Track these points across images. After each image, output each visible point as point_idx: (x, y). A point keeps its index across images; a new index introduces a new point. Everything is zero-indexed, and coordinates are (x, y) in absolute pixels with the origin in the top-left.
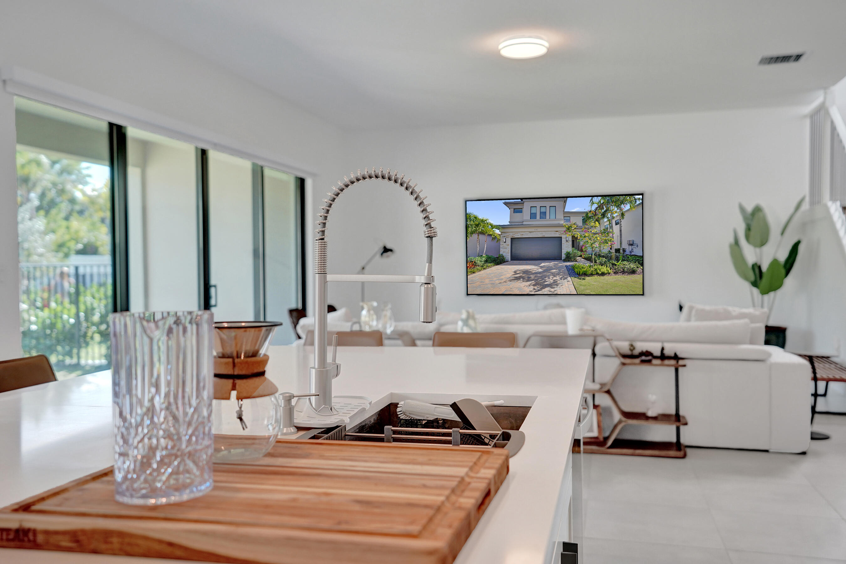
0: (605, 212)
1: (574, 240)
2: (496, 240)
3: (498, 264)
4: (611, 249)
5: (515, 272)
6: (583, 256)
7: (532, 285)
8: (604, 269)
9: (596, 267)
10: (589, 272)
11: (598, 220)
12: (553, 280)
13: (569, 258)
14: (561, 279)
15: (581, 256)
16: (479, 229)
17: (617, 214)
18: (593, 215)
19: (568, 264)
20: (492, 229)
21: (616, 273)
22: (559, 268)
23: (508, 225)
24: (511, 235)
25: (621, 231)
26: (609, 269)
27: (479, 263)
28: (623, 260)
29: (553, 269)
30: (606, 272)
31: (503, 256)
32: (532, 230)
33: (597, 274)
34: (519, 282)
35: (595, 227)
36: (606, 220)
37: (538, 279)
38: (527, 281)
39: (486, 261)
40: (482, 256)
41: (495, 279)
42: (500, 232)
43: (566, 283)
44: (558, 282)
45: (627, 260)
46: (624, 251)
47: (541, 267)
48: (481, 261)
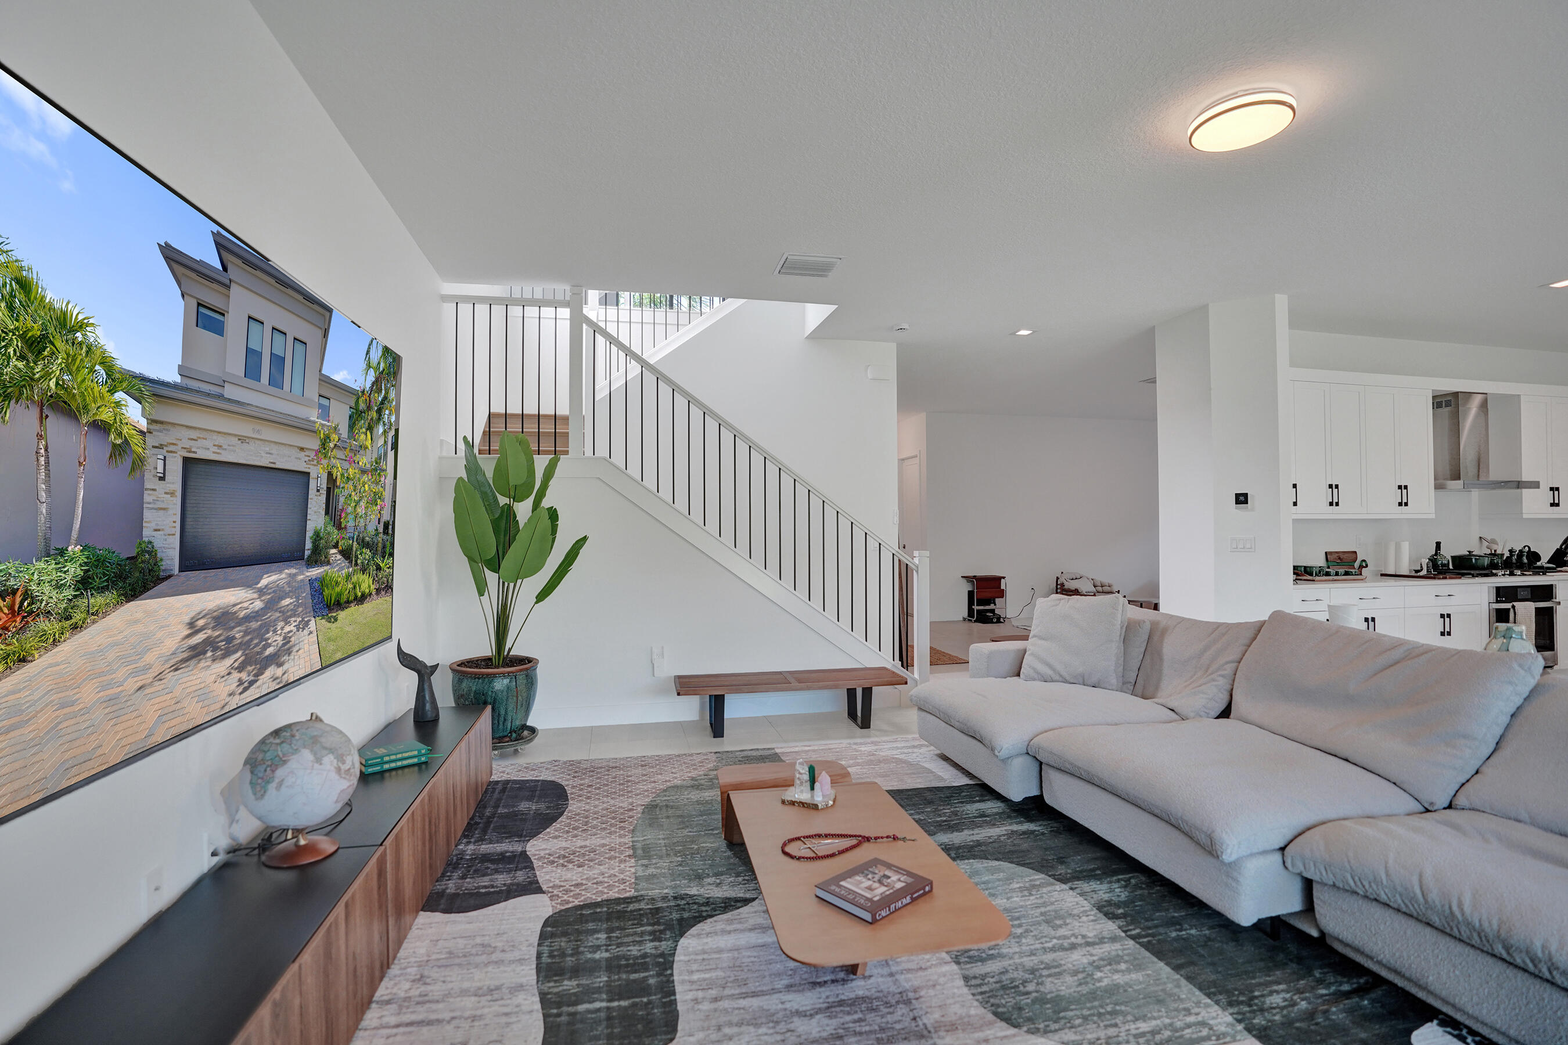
0: (382, 401)
1: (331, 488)
2: (127, 462)
3: (134, 593)
4: (379, 521)
5: (191, 624)
6: (340, 545)
7: (236, 669)
8: (365, 583)
9: (355, 578)
10: (345, 596)
11: (371, 427)
12: (282, 638)
13: (316, 551)
14: (298, 628)
15: (337, 545)
16: (47, 376)
18: (365, 407)
19: (314, 572)
20: (112, 391)
21: (378, 592)
22: (298, 591)
23: (175, 386)
24: (186, 443)
26: (371, 582)
27: (50, 596)
29: (286, 596)
30: (367, 591)
31: (152, 552)
32: (244, 428)
33: (356, 599)
34: (202, 664)
35: (365, 448)
36: (381, 429)
37: (251, 640)
38: (224, 656)
39: (84, 584)
40: (62, 552)
41: (121, 673)
42: (143, 415)
43: (307, 640)
44: (293, 640)
47: (260, 593)
48: (59, 587)
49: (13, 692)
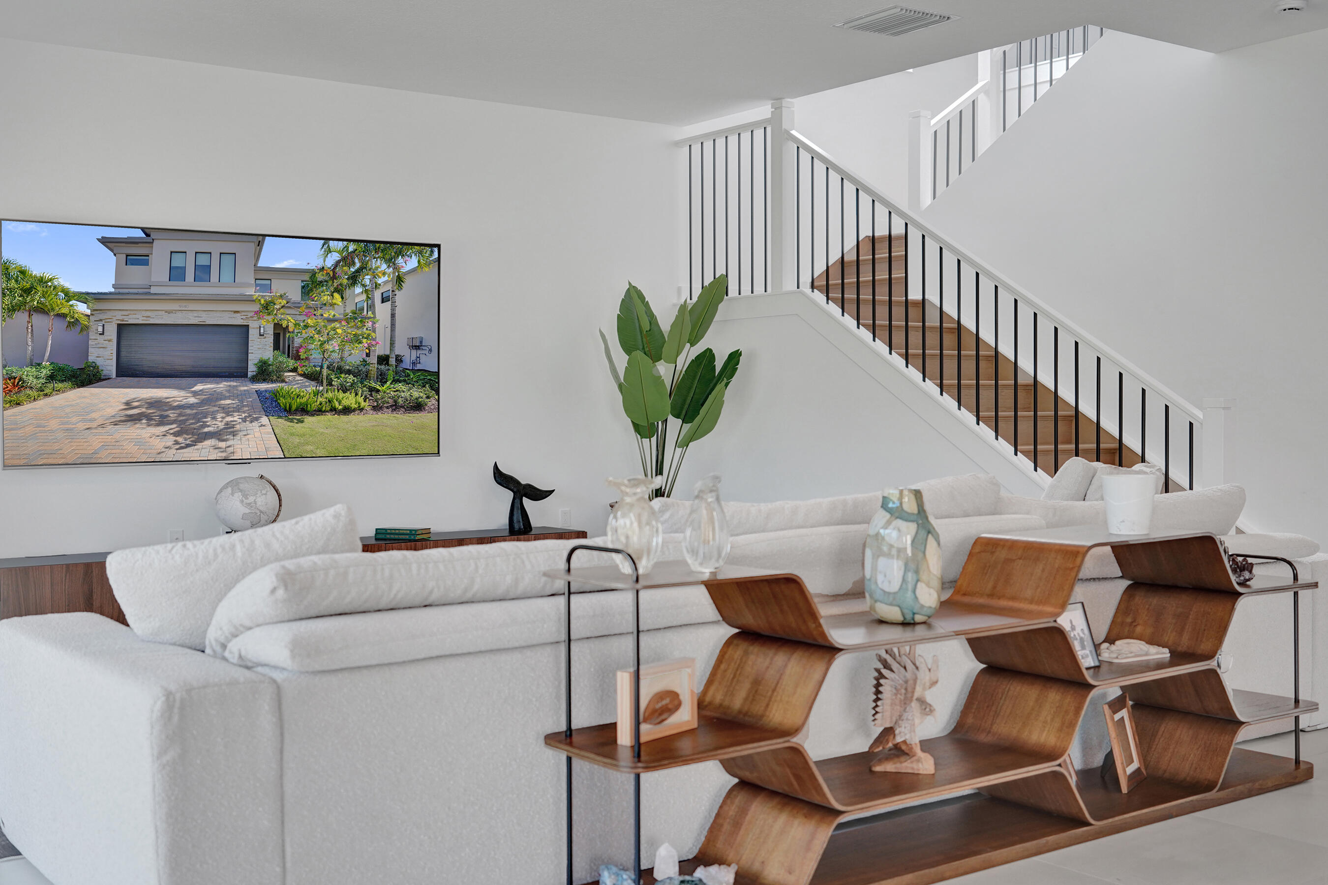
0: (357, 271)
1: (280, 333)
2: (78, 328)
3: (82, 384)
4: (368, 355)
5: (127, 403)
6: (300, 370)
7: (171, 434)
8: (350, 400)
9: (330, 395)
10: (314, 406)
11: (339, 290)
12: (223, 424)
13: (264, 373)
14: (244, 420)
15: (294, 370)
16: (33, 300)
17: (386, 278)
18: (327, 278)
19: (263, 386)
20: (68, 301)
21: (377, 408)
22: (241, 396)
23: (110, 293)
24: (119, 317)
25: (393, 316)
26: (361, 400)
27: (31, 380)
28: (395, 381)
29: (226, 398)
30: (354, 406)
31: (95, 367)
32: (174, 306)
33: (333, 410)
34: (138, 426)
35: (332, 305)
36: (358, 290)
37: (187, 420)
38: (158, 425)
39: (51, 378)
40: (39, 365)
41: (74, 419)
42: (88, 308)
43: (257, 429)
44: (238, 427)
45: (405, 381)
46: (399, 360)
47: (195, 394)
48: (37, 378)
49: (13, 416)
